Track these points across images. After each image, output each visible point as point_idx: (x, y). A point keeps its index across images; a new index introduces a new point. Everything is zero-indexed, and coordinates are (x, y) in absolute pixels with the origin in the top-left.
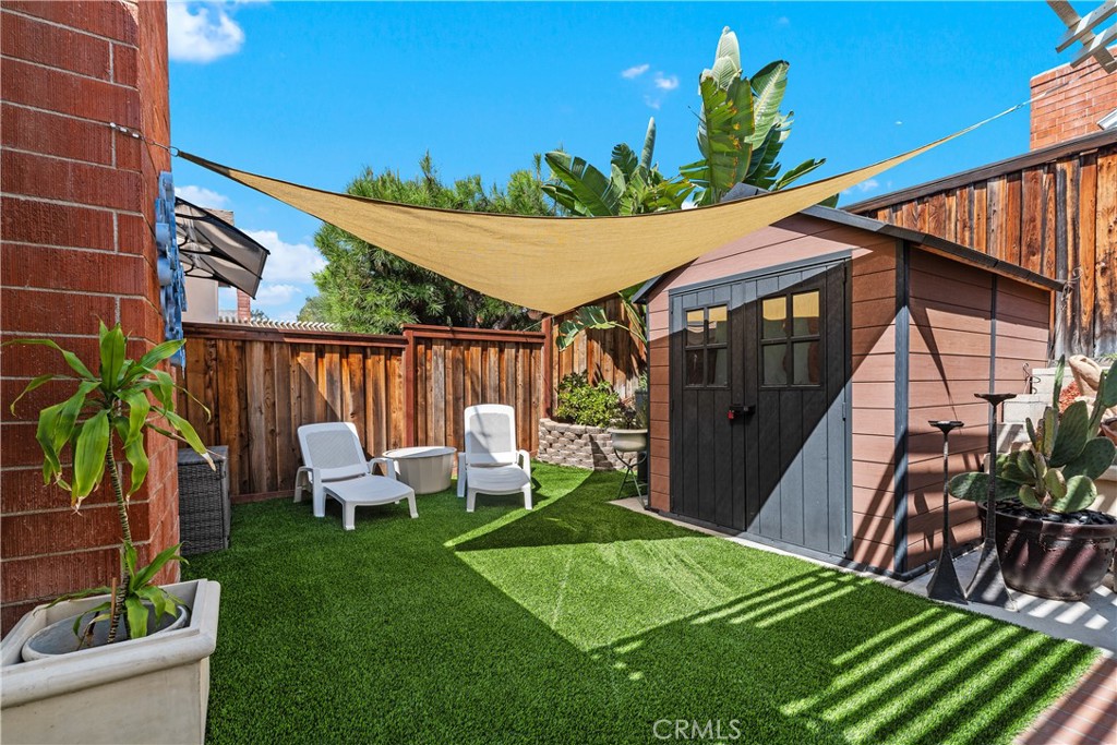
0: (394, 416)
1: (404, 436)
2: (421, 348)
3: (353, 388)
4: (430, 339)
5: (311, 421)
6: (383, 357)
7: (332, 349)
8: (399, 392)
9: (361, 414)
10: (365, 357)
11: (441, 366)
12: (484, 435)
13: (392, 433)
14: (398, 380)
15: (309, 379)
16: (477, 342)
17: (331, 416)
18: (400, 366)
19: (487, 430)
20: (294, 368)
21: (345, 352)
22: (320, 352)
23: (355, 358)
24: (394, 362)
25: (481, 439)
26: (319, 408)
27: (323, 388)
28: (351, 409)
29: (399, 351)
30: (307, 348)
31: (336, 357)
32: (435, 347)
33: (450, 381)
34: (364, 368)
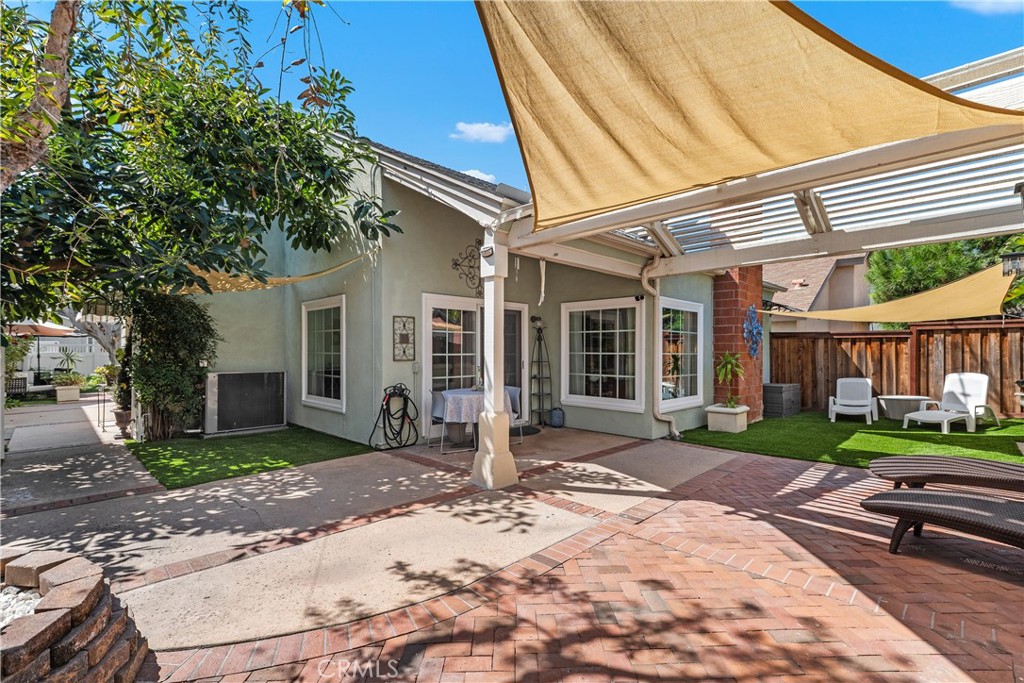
0: (902, 377)
1: (909, 389)
2: (924, 337)
3: (873, 360)
4: (932, 331)
5: (847, 376)
6: (894, 343)
7: (860, 340)
8: (905, 363)
9: (879, 375)
10: (882, 344)
11: (941, 348)
12: (965, 395)
13: (901, 387)
14: (905, 356)
15: (847, 355)
16: (976, 331)
17: (859, 374)
18: (906, 348)
19: (967, 392)
20: (839, 350)
21: (869, 341)
22: (854, 342)
23: (875, 345)
24: (903, 346)
25: (962, 398)
26: (852, 370)
27: (855, 360)
28: (872, 372)
29: (906, 339)
30: (846, 340)
31: (863, 344)
32: (935, 336)
33: (949, 357)
34: (881, 349)
